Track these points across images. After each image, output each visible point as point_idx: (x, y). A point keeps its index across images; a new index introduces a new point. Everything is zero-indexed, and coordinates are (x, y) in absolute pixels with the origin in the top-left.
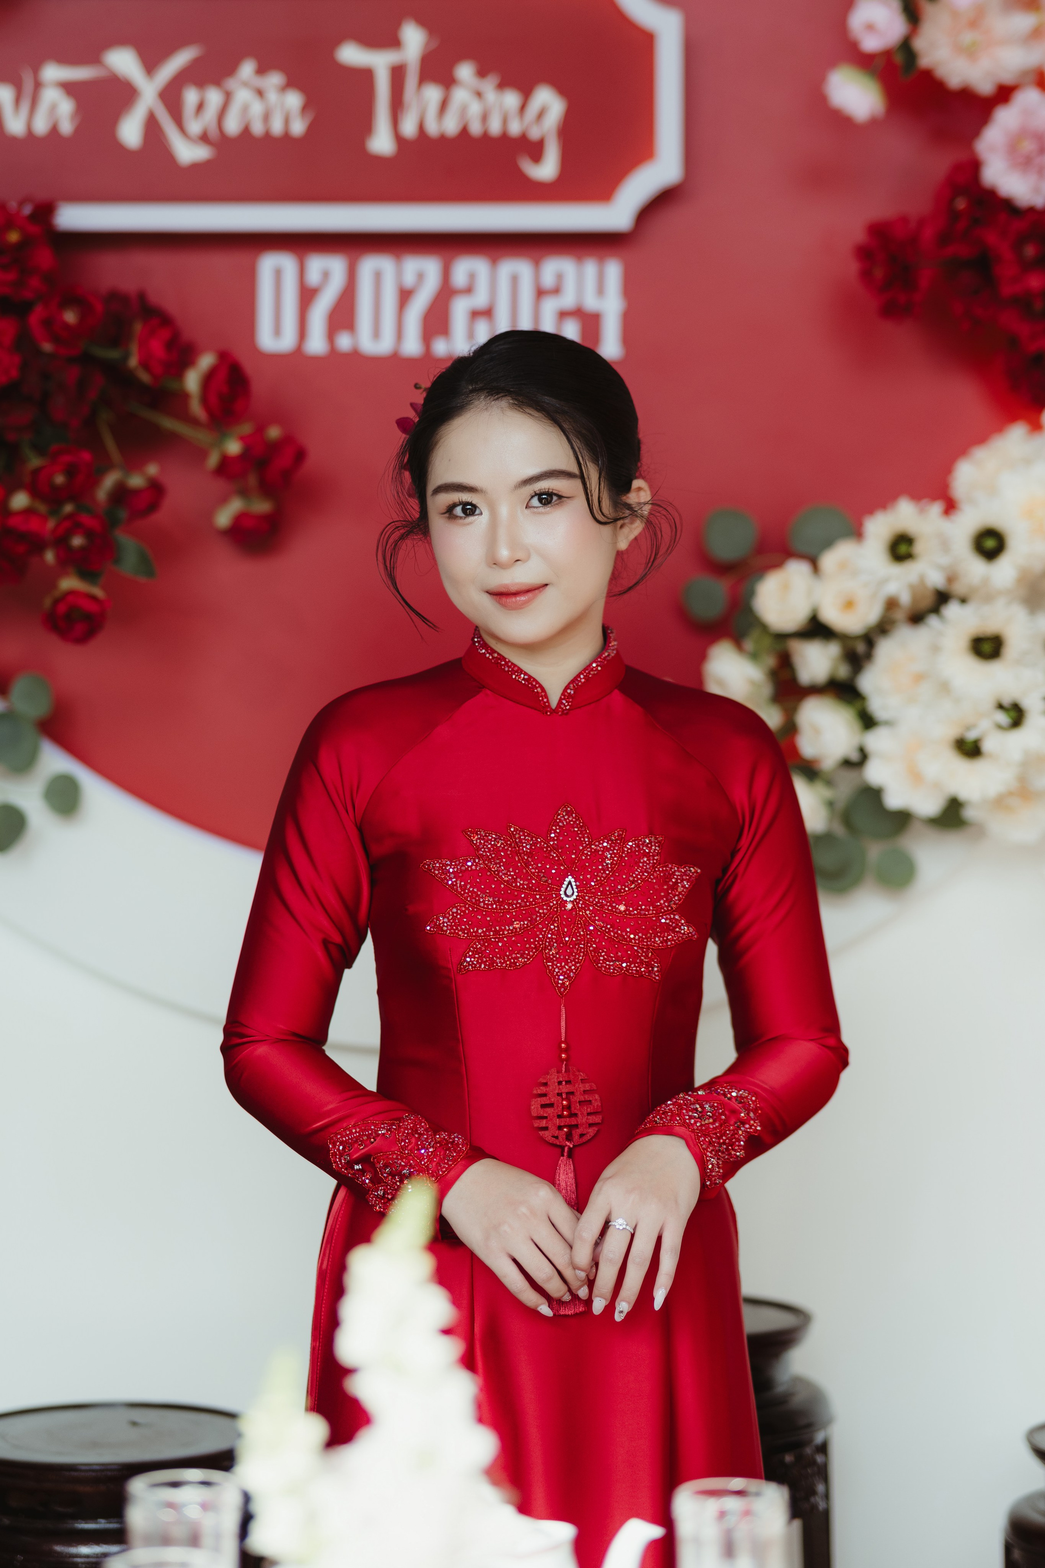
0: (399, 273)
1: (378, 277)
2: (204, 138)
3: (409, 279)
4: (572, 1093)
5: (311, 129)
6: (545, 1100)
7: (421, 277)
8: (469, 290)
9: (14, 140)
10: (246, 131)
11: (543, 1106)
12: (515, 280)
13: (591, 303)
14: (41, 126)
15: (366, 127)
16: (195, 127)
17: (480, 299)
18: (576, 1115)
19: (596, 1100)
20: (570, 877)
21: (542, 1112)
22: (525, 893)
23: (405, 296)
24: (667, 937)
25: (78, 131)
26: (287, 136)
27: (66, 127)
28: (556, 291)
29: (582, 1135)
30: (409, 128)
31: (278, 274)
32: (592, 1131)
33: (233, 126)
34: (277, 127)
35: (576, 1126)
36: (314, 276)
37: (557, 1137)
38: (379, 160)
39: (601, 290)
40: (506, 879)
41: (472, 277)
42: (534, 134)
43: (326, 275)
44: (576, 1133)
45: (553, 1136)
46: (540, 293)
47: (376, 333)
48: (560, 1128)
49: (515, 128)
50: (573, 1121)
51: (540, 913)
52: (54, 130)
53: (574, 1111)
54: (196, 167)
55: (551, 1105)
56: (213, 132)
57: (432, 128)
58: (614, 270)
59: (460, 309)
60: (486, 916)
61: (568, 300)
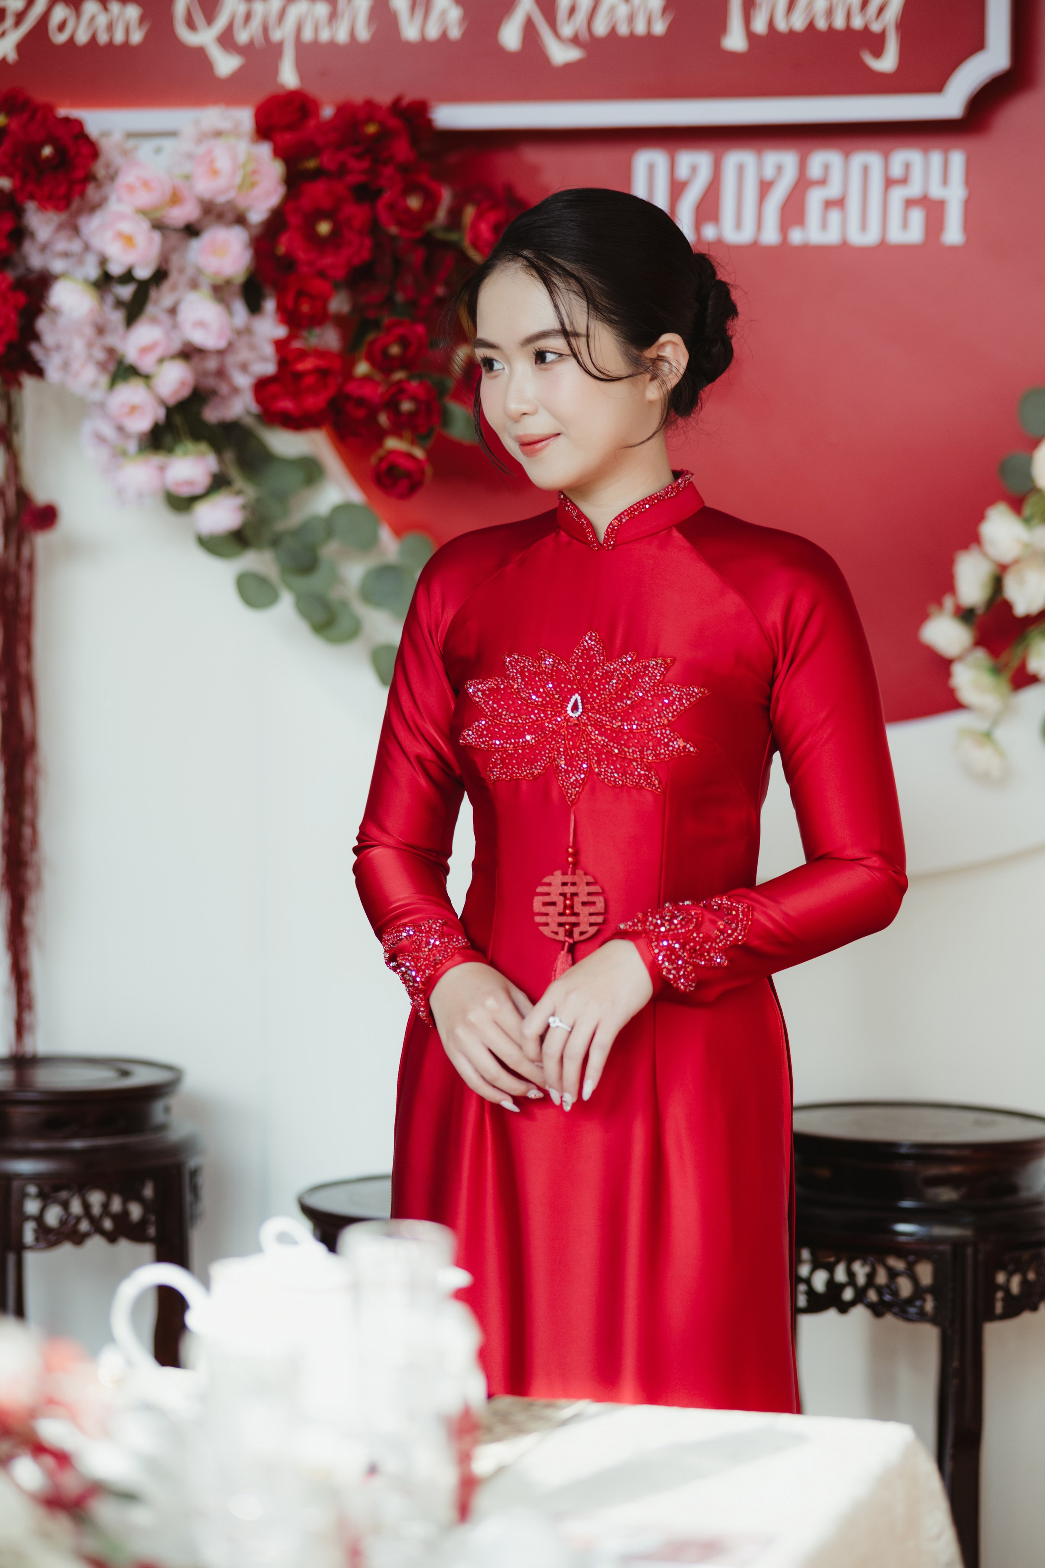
0: (760, 166)
1: (741, 169)
2: (575, 41)
3: (769, 173)
4: (576, 894)
5: (670, 29)
6: (547, 899)
7: (779, 169)
8: (823, 182)
9: (408, 44)
10: (613, 32)
11: (545, 904)
12: (866, 170)
13: (936, 192)
14: (433, 33)
15: (722, 27)
16: (567, 30)
17: (833, 190)
18: (577, 915)
19: (600, 902)
20: (577, 695)
21: (544, 910)
22: (538, 709)
23: (765, 187)
24: (659, 751)
25: (465, 35)
26: (649, 37)
27: (455, 33)
28: (904, 181)
29: (582, 933)
30: (760, 26)
31: (651, 168)
32: (592, 930)
33: (601, 28)
34: (640, 29)
35: (577, 925)
36: (683, 172)
37: (556, 933)
38: (733, 56)
39: (945, 181)
40: (524, 696)
41: (827, 168)
42: (876, 27)
43: (694, 169)
44: (576, 931)
45: (553, 932)
46: (889, 183)
47: (738, 224)
48: (561, 925)
49: (857, 23)
50: (573, 919)
51: (549, 728)
52: (444, 35)
53: (576, 910)
54: (569, 67)
55: (554, 904)
56: (584, 35)
57: (782, 25)
58: (957, 159)
59: (815, 199)
60: (503, 729)
61: (914, 190)
